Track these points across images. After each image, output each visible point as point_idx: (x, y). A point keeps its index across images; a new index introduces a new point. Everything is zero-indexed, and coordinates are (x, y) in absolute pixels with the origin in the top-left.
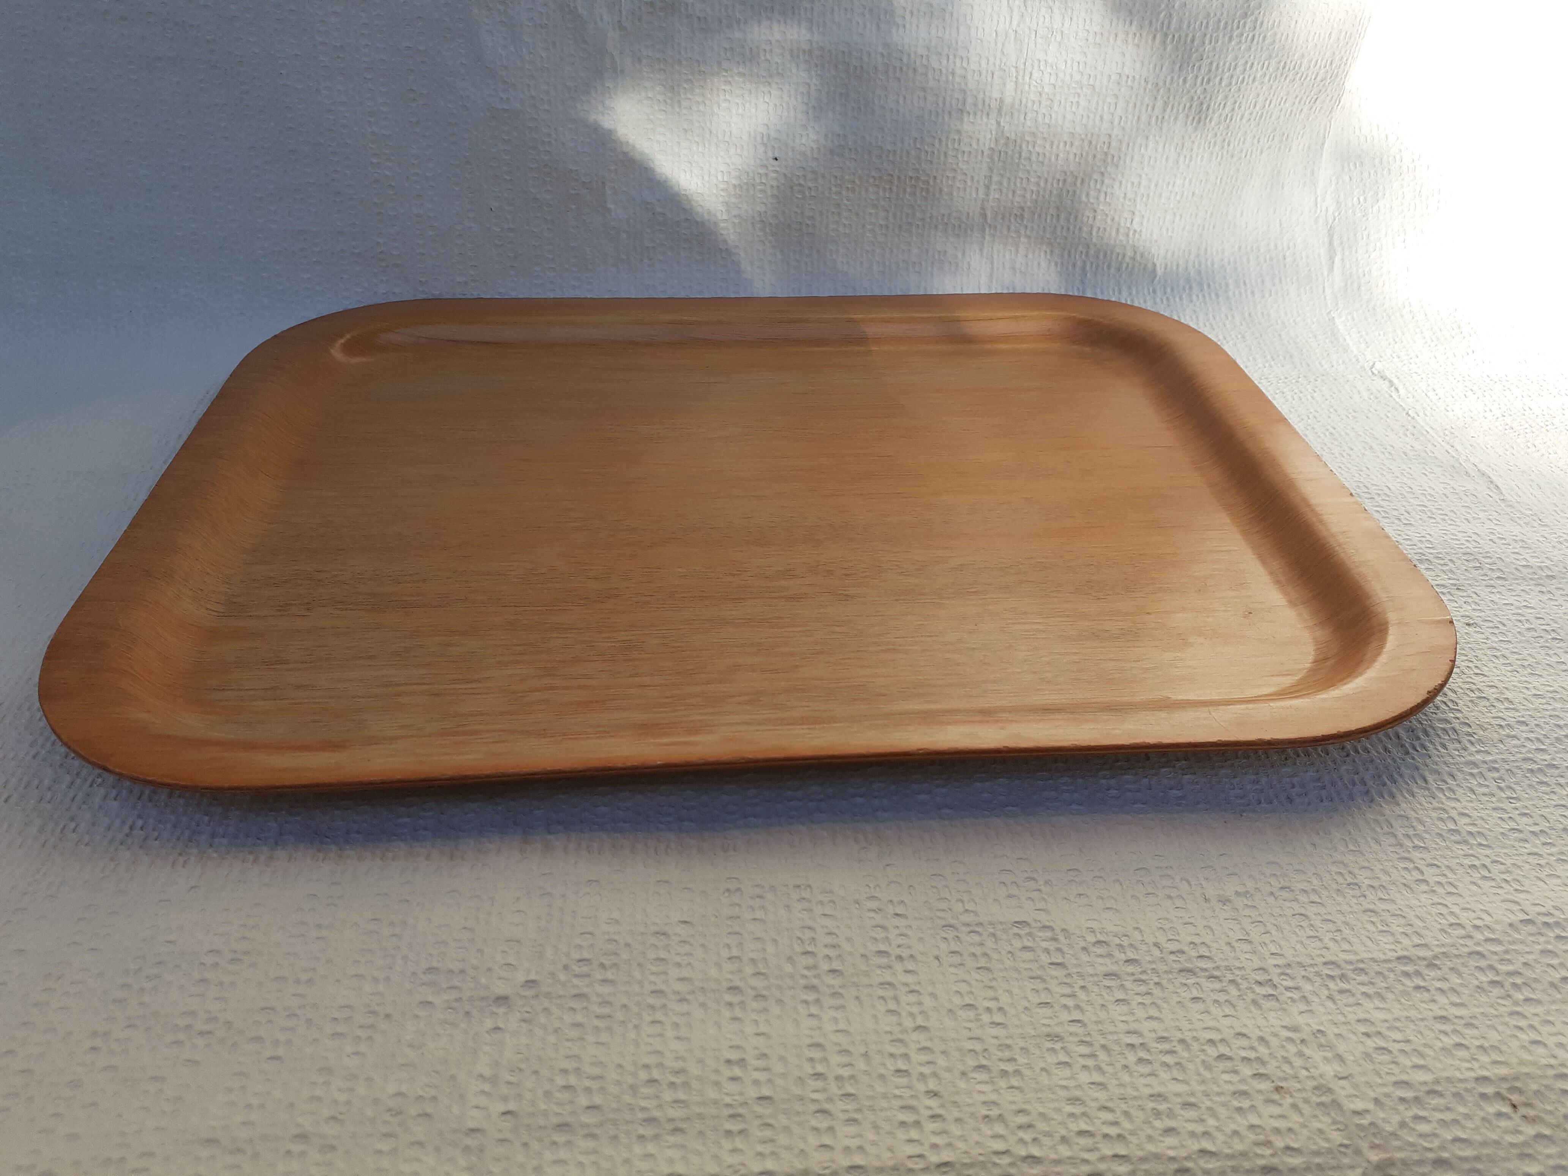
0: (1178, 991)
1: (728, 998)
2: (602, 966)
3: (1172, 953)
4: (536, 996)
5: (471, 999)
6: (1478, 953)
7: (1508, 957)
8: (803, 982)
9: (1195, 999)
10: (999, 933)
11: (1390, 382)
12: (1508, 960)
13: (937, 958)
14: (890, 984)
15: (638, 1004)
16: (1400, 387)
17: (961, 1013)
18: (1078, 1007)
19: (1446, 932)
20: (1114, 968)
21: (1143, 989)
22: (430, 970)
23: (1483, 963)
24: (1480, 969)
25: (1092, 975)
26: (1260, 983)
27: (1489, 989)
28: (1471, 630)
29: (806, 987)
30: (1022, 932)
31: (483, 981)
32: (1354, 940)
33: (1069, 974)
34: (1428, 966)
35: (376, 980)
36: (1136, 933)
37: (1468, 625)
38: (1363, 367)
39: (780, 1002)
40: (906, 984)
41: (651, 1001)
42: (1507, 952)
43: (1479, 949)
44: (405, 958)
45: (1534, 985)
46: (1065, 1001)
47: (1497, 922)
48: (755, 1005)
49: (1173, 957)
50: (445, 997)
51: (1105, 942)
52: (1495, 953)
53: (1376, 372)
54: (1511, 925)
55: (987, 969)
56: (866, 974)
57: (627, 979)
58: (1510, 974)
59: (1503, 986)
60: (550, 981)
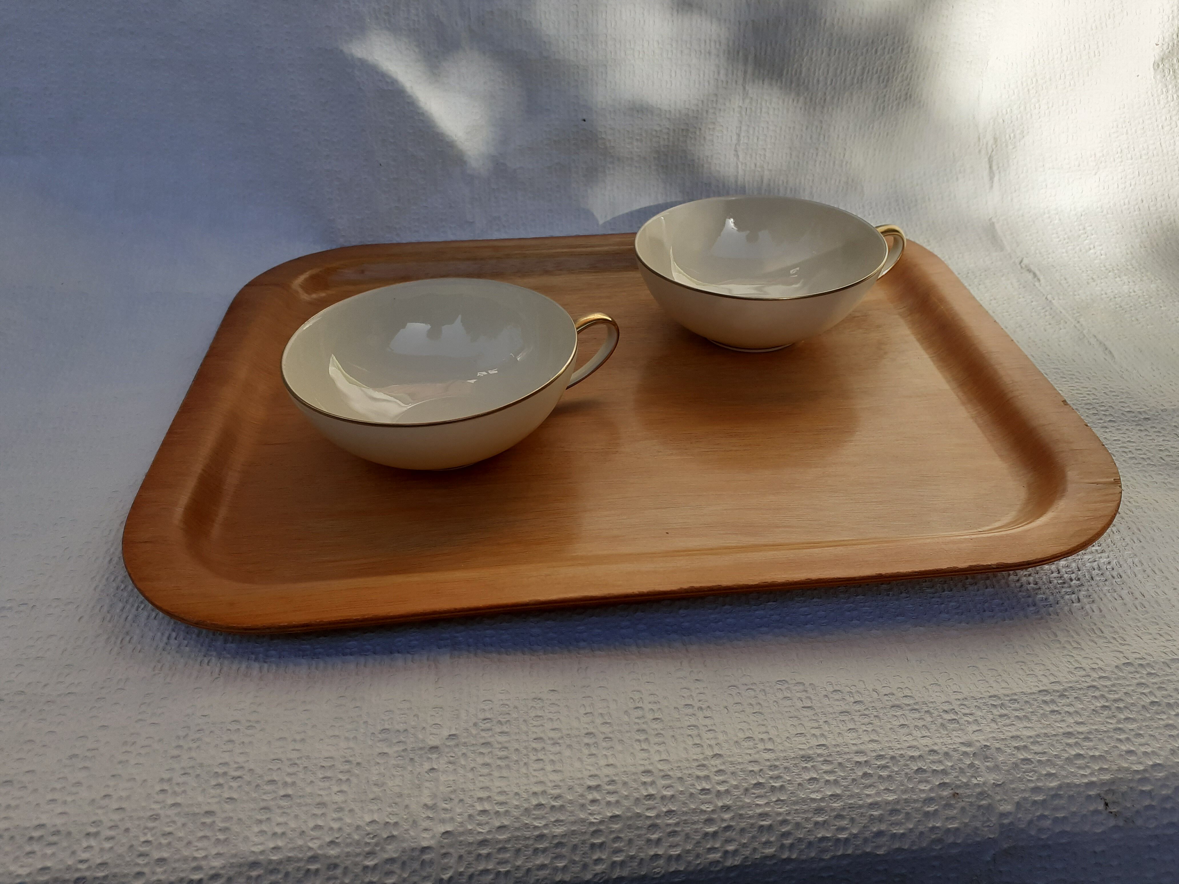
0: (890, 720)
1: (586, 740)
2: (500, 722)
3: (885, 695)
4: (457, 745)
5: (413, 750)
6: (1094, 687)
7: (1114, 689)
8: (636, 727)
9: (902, 726)
11: (1034, 273)
12: (1115, 691)
13: (726, 707)
14: (694, 726)
15: (526, 748)
16: (1040, 277)
17: (744, 743)
18: (822, 735)
19: (1072, 673)
20: (847, 708)
21: (867, 720)
22: (384, 730)
23: (1097, 694)
24: (1095, 697)
25: (831, 713)
26: (946, 712)
27: (1101, 711)
29: (638, 731)
30: (783, 688)
31: (420, 736)
32: (1010, 681)
33: (816, 713)
34: (1060, 696)
35: (347, 739)
36: (861, 683)
38: (1014, 262)
39: (621, 741)
40: (706, 726)
41: (534, 745)
42: (1113, 685)
43: (1095, 684)
44: (366, 723)
45: (1131, 708)
46: (813, 731)
47: (1107, 665)
48: (604, 744)
49: (886, 698)
50: (396, 748)
51: (839, 691)
52: (1106, 686)
53: (1023, 266)
54: (1117, 667)
55: (760, 713)
56: (678, 720)
57: (517, 731)
58: (1115, 701)
59: (1110, 709)
60: (465, 734)
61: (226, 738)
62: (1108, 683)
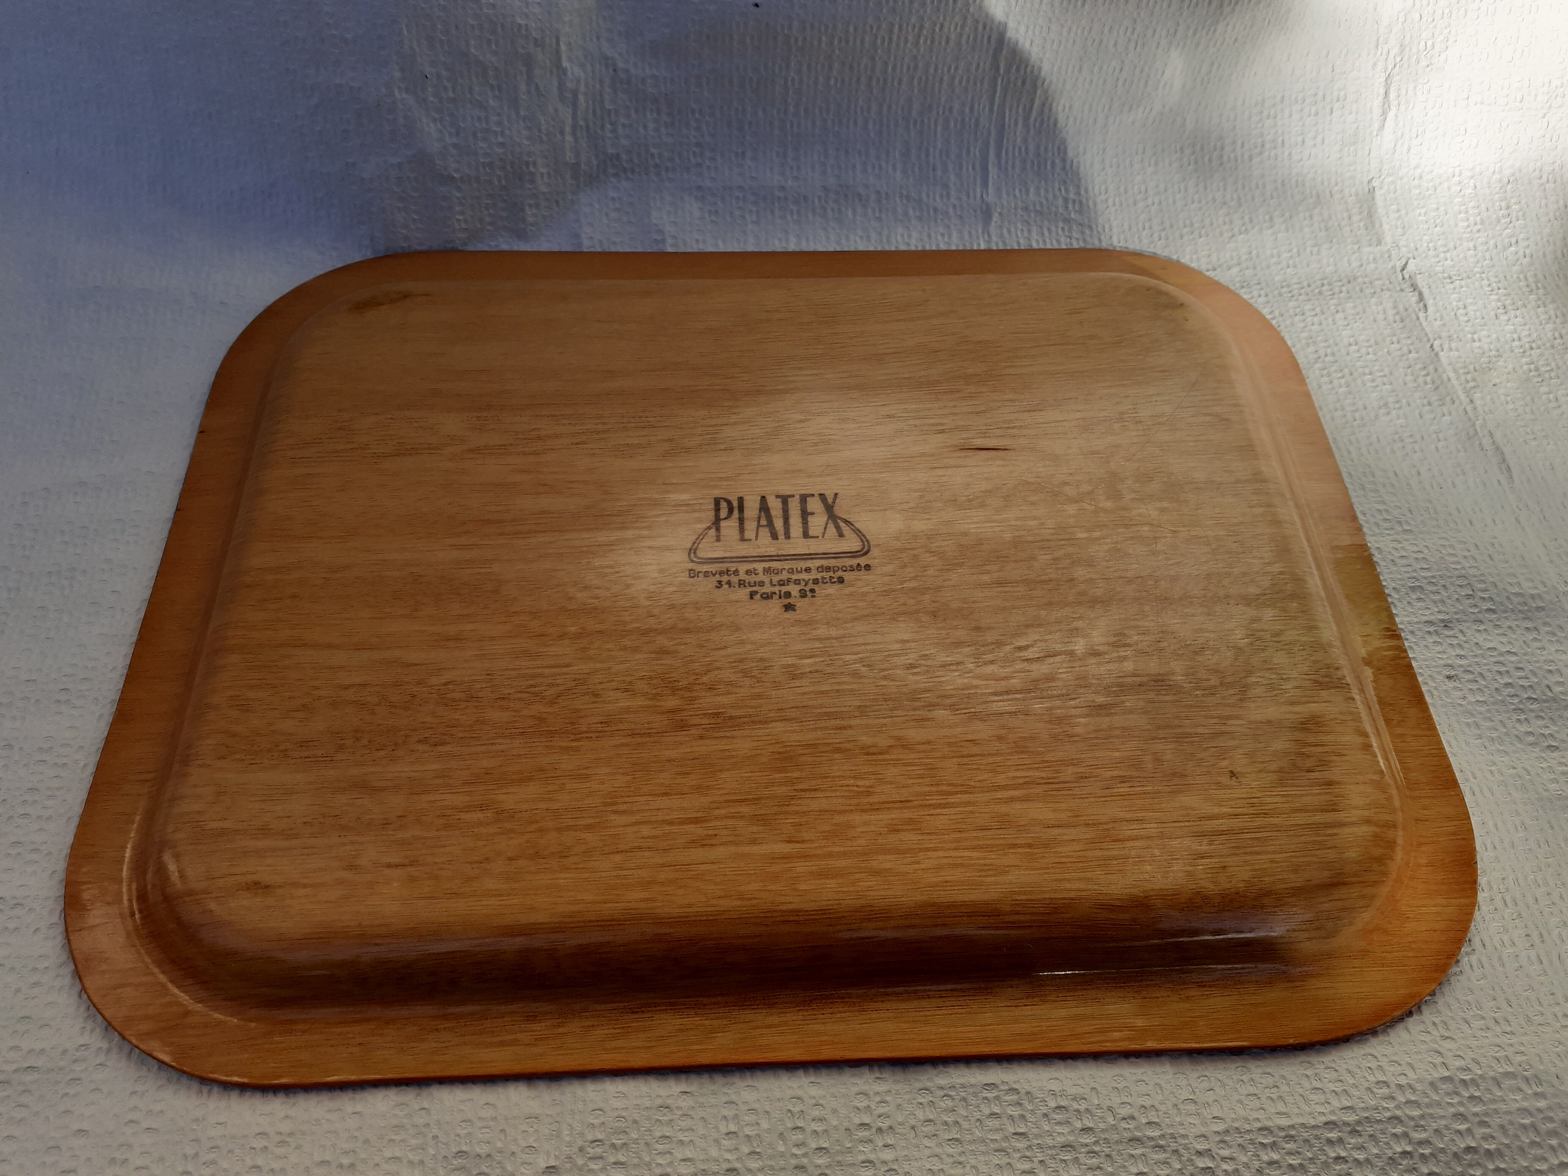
2: (613, 1146)
3: (1124, 1119)
6: (1397, 1118)
7: (1422, 1123)
8: (794, 1162)
10: (970, 1097)
11: (1421, 294)
12: (1422, 1126)
13: (913, 1128)
14: (870, 1162)
16: (1430, 302)
19: (1372, 1092)
20: (1071, 1138)
21: (1095, 1161)
22: (460, 1153)
23: (1399, 1130)
24: (1396, 1136)
25: (1050, 1147)
26: (1199, 1153)
27: (1400, 1161)
28: (1451, 684)
29: (796, 1167)
30: (989, 1095)
31: (509, 1168)
32: (1288, 1099)
33: (1030, 1146)
34: (1351, 1132)
35: (411, 1164)
36: (1093, 1095)
37: (1449, 677)
38: (1394, 267)
40: (885, 1162)
42: (1422, 1117)
43: (1398, 1113)
44: (435, 1137)
47: (1419, 1079)
49: (1124, 1124)
51: (1064, 1107)
52: (1412, 1118)
53: (1407, 276)
54: (1432, 1084)
55: (957, 1140)
56: (849, 1150)
57: (636, 1161)
58: (1421, 1143)
59: (1412, 1157)
60: (568, 1165)
61: (249, 1163)
62: (1416, 1113)
